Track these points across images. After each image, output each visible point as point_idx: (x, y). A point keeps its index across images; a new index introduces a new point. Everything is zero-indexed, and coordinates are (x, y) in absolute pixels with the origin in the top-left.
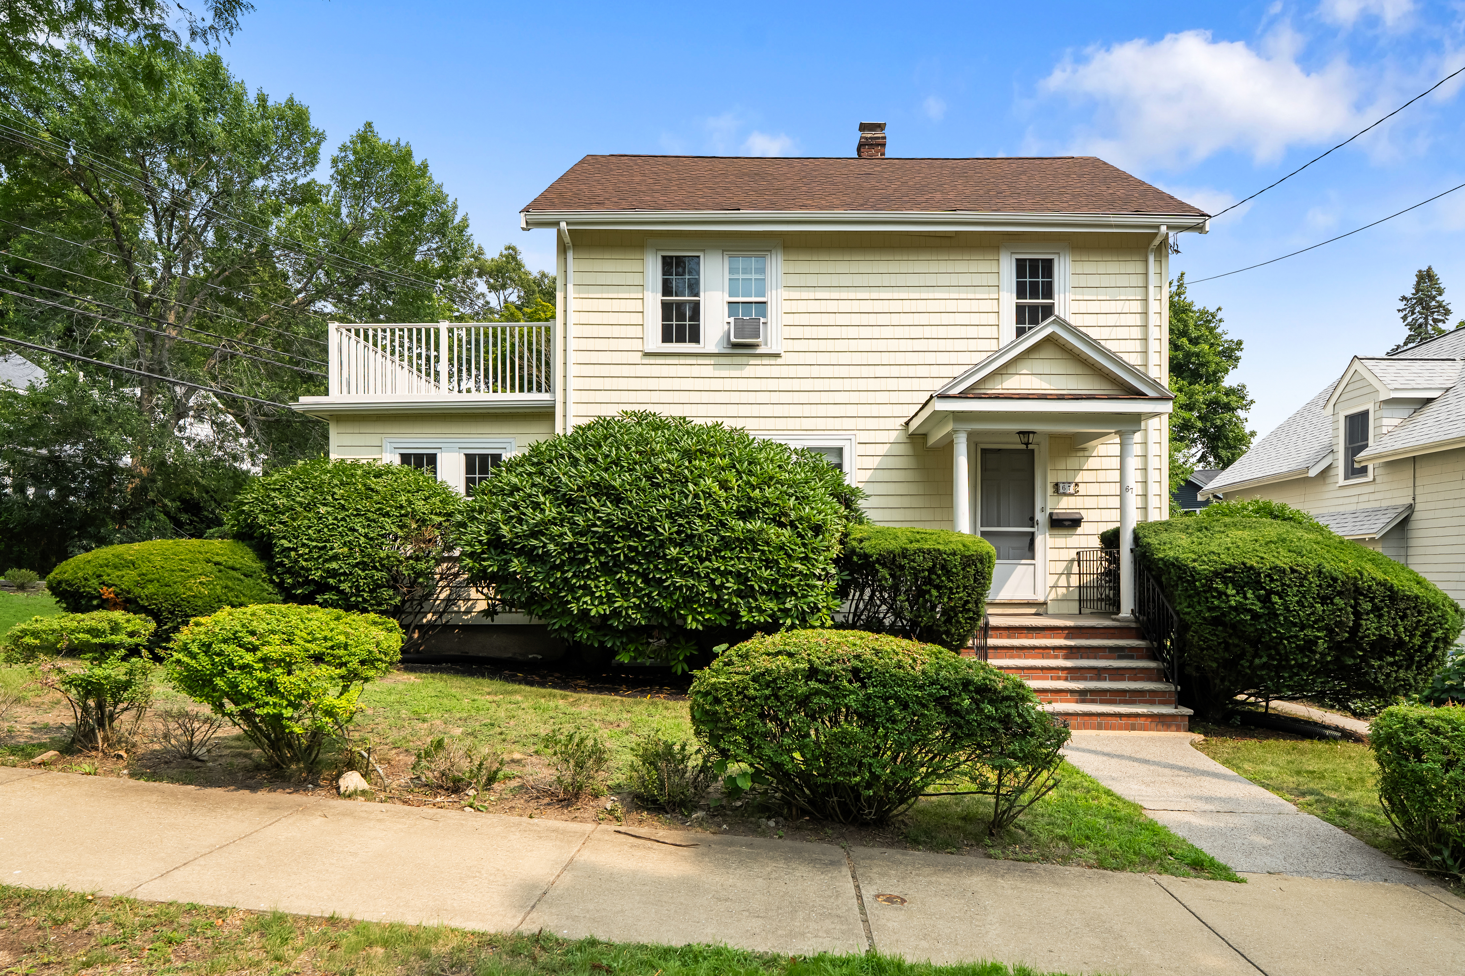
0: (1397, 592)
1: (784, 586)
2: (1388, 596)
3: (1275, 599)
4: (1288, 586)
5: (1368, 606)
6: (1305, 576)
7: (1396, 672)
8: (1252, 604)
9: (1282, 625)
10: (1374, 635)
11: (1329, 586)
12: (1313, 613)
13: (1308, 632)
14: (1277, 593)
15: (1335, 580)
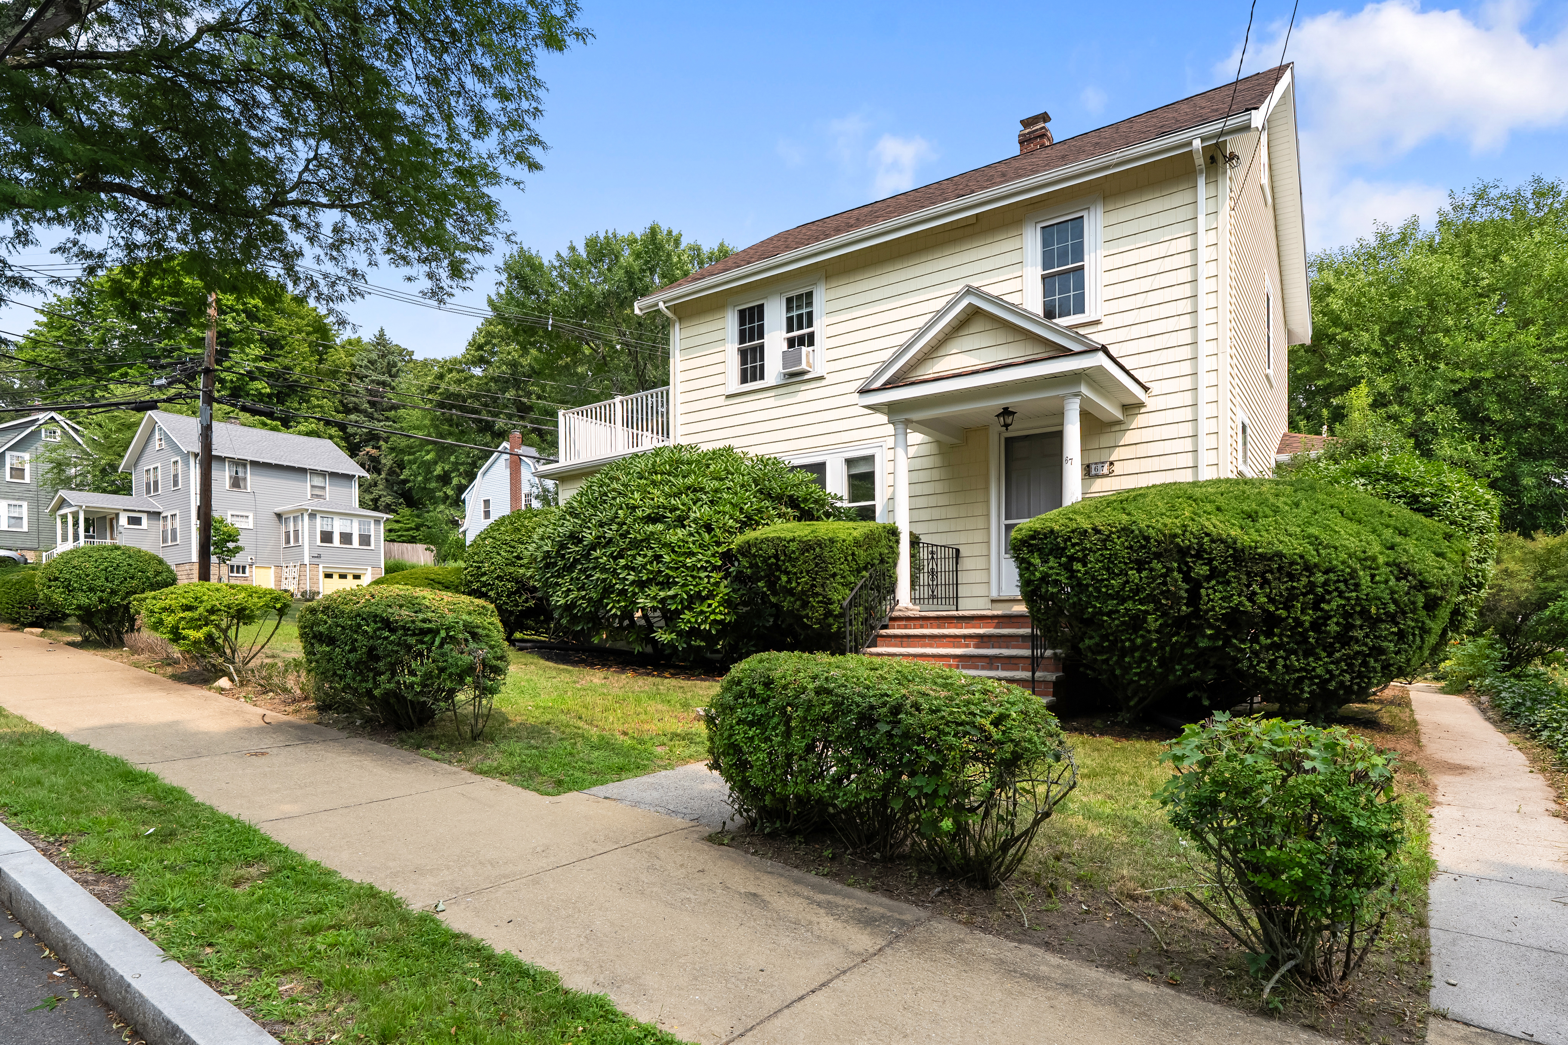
0: (1243, 550)
1: (668, 576)
2: (1231, 556)
3: (1077, 566)
4: (1090, 550)
5: (1204, 570)
6: (1109, 536)
7: (1285, 659)
8: (1058, 574)
9: (1097, 599)
10: (1222, 608)
11: (1143, 547)
12: (1127, 582)
13: (1129, 605)
14: (1078, 560)
15: (1147, 539)
